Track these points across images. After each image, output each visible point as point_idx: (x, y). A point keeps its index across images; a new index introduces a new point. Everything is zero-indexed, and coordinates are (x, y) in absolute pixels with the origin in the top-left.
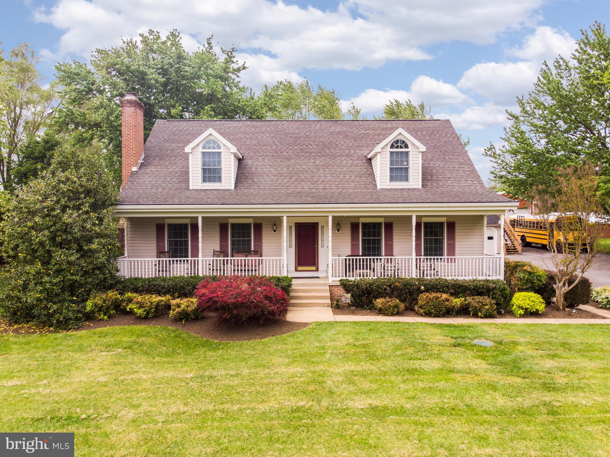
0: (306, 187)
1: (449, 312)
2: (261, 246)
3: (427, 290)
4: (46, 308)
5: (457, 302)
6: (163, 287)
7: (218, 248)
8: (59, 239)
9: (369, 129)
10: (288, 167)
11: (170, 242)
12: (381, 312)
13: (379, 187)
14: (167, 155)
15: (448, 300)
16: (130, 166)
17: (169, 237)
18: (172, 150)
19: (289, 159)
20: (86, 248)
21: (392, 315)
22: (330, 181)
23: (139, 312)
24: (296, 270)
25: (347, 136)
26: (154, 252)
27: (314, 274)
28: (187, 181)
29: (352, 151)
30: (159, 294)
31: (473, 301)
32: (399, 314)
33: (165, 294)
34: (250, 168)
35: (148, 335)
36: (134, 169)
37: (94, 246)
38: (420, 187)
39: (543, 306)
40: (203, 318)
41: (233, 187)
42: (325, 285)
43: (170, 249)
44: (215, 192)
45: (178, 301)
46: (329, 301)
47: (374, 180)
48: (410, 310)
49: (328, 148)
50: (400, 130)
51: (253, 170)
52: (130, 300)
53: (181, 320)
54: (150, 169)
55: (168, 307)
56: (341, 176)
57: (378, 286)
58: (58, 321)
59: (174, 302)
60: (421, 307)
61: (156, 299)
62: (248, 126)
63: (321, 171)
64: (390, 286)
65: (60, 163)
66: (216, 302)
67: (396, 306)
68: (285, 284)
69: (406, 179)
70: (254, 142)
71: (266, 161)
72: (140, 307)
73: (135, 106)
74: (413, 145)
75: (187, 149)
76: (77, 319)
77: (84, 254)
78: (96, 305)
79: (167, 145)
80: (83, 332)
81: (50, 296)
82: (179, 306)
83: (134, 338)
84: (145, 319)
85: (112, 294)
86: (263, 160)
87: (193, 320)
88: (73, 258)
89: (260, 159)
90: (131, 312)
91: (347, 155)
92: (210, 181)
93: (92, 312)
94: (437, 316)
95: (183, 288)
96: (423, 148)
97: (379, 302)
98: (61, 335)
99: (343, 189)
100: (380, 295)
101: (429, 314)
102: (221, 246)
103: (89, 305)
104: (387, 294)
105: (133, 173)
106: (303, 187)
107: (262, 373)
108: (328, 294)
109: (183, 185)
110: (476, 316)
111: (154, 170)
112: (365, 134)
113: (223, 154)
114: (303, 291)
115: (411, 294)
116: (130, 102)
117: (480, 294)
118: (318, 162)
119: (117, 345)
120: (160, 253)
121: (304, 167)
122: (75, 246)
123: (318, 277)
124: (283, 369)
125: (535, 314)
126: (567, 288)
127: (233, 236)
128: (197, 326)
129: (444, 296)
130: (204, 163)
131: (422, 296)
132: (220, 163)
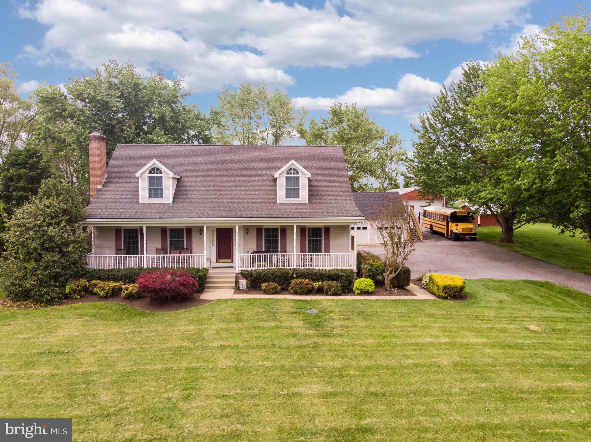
0: (225, 201)
1: (310, 292)
2: (191, 245)
3: (298, 277)
4: (39, 290)
5: (316, 284)
6: (118, 276)
7: (159, 247)
8: (46, 246)
10: (214, 185)
11: (125, 242)
12: (265, 292)
13: (278, 202)
14: (124, 175)
15: (308, 284)
16: (96, 185)
17: (125, 238)
18: (128, 171)
19: (215, 178)
20: (64, 250)
21: (272, 294)
22: (244, 196)
23: (102, 293)
24: (217, 262)
25: (262, 159)
26: (114, 249)
27: (230, 265)
28: (137, 196)
29: (264, 172)
30: (115, 281)
31: (326, 284)
32: (276, 293)
33: (119, 281)
34: (186, 186)
35: (106, 308)
36: (99, 187)
37: (70, 249)
38: (307, 202)
39: (373, 287)
40: (144, 297)
41: (171, 202)
42: (233, 273)
43: (125, 247)
44: (158, 206)
45: (127, 286)
46: (234, 285)
47: (276, 196)
48: (284, 290)
49: (247, 170)
50: (293, 161)
51: (188, 188)
52: (95, 285)
53: (129, 298)
54: (111, 187)
55: (120, 290)
56: (252, 193)
57: (264, 275)
58: (47, 300)
59: (124, 287)
60: (292, 288)
61: (112, 284)
62: (188, 150)
63: (239, 188)
64: (273, 275)
65: (45, 192)
66: (148, 288)
67: (275, 288)
68: (201, 274)
69: (297, 196)
70: (191, 164)
71: (198, 180)
72: (102, 290)
73: (99, 141)
74: (302, 172)
75: (138, 174)
76: (59, 298)
77: (64, 254)
78: (72, 289)
79: (124, 166)
80: (64, 307)
82: (127, 289)
83: (97, 310)
84: (106, 297)
85: (83, 282)
86: (196, 179)
87: (137, 298)
88: (56, 258)
89: (194, 178)
90: (96, 293)
91: (260, 176)
92: (154, 197)
93: (70, 293)
94: (301, 294)
95: (131, 277)
96: (309, 175)
97: (264, 285)
98: (49, 309)
99: (253, 203)
100: (266, 281)
101: (296, 293)
102: (162, 245)
103: (67, 289)
104: (271, 280)
105: (98, 190)
106: (223, 202)
107: (169, 329)
108: (234, 280)
109: (135, 200)
110: (327, 294)
111: (114, 188)
112: (276, 158)
113: (163, 178)
114: (217, 278)
115: (287, 279)
116: (96, 138)
117: (333, 279)
118: (237, 181)
119: (85, 315)
120: (118, 251)
121: (226, 185)
122: (58, 250)
123: (232, 267)
124: (183, 328)
125: (367, 293)
126: (393, 275)
127: (170, 238)
128: (138, 303)
129: (307, 281)
130: (150, 184)
131: (293, 281)
132: (161, 185)
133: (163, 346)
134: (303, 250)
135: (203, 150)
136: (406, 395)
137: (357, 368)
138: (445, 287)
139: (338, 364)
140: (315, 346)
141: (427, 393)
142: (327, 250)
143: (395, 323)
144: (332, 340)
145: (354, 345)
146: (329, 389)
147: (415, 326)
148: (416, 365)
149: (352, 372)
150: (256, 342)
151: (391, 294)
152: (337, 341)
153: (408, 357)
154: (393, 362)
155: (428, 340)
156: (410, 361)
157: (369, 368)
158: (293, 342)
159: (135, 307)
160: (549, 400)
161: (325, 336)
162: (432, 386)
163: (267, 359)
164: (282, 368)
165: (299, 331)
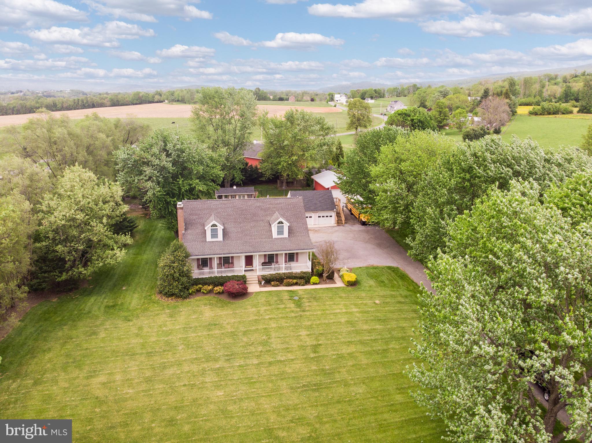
1: (292, 285)
2: (233, 261)
3: (286, 278)
5: (295, 281)
7: (219, 262)
9: (271, 204)
10: (241, 228)
12: (273, 286)
13: (273, 237)
15: (291, 281)
16: (181, 230)
19: (240, 223)
21: (276, 287)
23: (205, 292)
24: (245, 267)
26: (196, 266)
27: (252, 268)
28: (206, 237)
29: (264, 218)
31: (299, 281)
33: (210, 285)
36: (183, 232)
38: (287, 237)
39: (319, 281)
41: (222, 240)
42: (256, 275)
44: (217, 243)
45: (216, 288)
46: (257, 282)
47: (272, 234)
48: (281, 285)
49: (255, 217)
50: (281, 219)
52: (200, 288)
53: (219, 294)
54: (189, 231)
55: (213, 290)
56: (260, 232)
57: (272, 278)
58: (184, 297)
60: (284, 284)
61: (209, 288)
63: (253, 229)
64: (276, 277)
67: (277, 284)
69: (283, 234)
70: (226, 214)
72: (205, 290)
74: (285, 223)
75: (206, 228)
76: (188, 296)
78: (192, 291)
80: (191, 299)
81: (181, 291)
82: (217, 290)
84: (207, 293)
86: (231, 224)
87: (223, 294)
89: (229, 223)
90: (203, 292)
91: (262, 220)
92: (214, 237)
93: (192, 293)
94: (288, 286)
96: (288, 225)
97: (273, 283)
98: (186, 301)
99: (261, 238)
100: (273, 281)
101: (286, 286)
102: (220, 265)
103: (190, 292)
104: (275, 280)
105: (182, 234)
106: (247, 238)
107: (246, 311)
108: (257, 279)
109: (204, 239)
110: (299, 285)
111: (191, 232)
113: (218, 229)
114: (249, 278)
115: (282, 279)
116: (180, 208)
117: (302, 279)
118: (251, 225)
120: (198, 266)
121: (247, 227)
123: (252, 270)
124: (251, 310)
125: (316, 284)
126: (327, 275)
129: (291, 279)
130: (212, 232)
131: (285, 281)
132: (217, 232)
133: (249, 319)
134: (286, 262)
135: (230, 203)
136: (330, 333)
137: (316, 325)
138: (348, 282)
139: (309, 323)
140: (301, 316)
141: (336, 332)
142: (297, 261)
143: (328, 303)
144: (306, 313)
145: (313, 315)
146: (309, 333)
147: (335, 304)
148: (334, 322)
149: (314, 326)
150: (280, 315)
151: (326, 283)
152: (308, 313)
153: (331, 319)
154: (327, 321)
155: (339, 311)
156: (332, 321)
157: (319, 324)
158: (293, 315)
159: (223, 297)
160: (369, 332)
161: (304, 311)
162: (338, 330)
163: (287, 323)
164: (293, 326)
165: (293, 309)
